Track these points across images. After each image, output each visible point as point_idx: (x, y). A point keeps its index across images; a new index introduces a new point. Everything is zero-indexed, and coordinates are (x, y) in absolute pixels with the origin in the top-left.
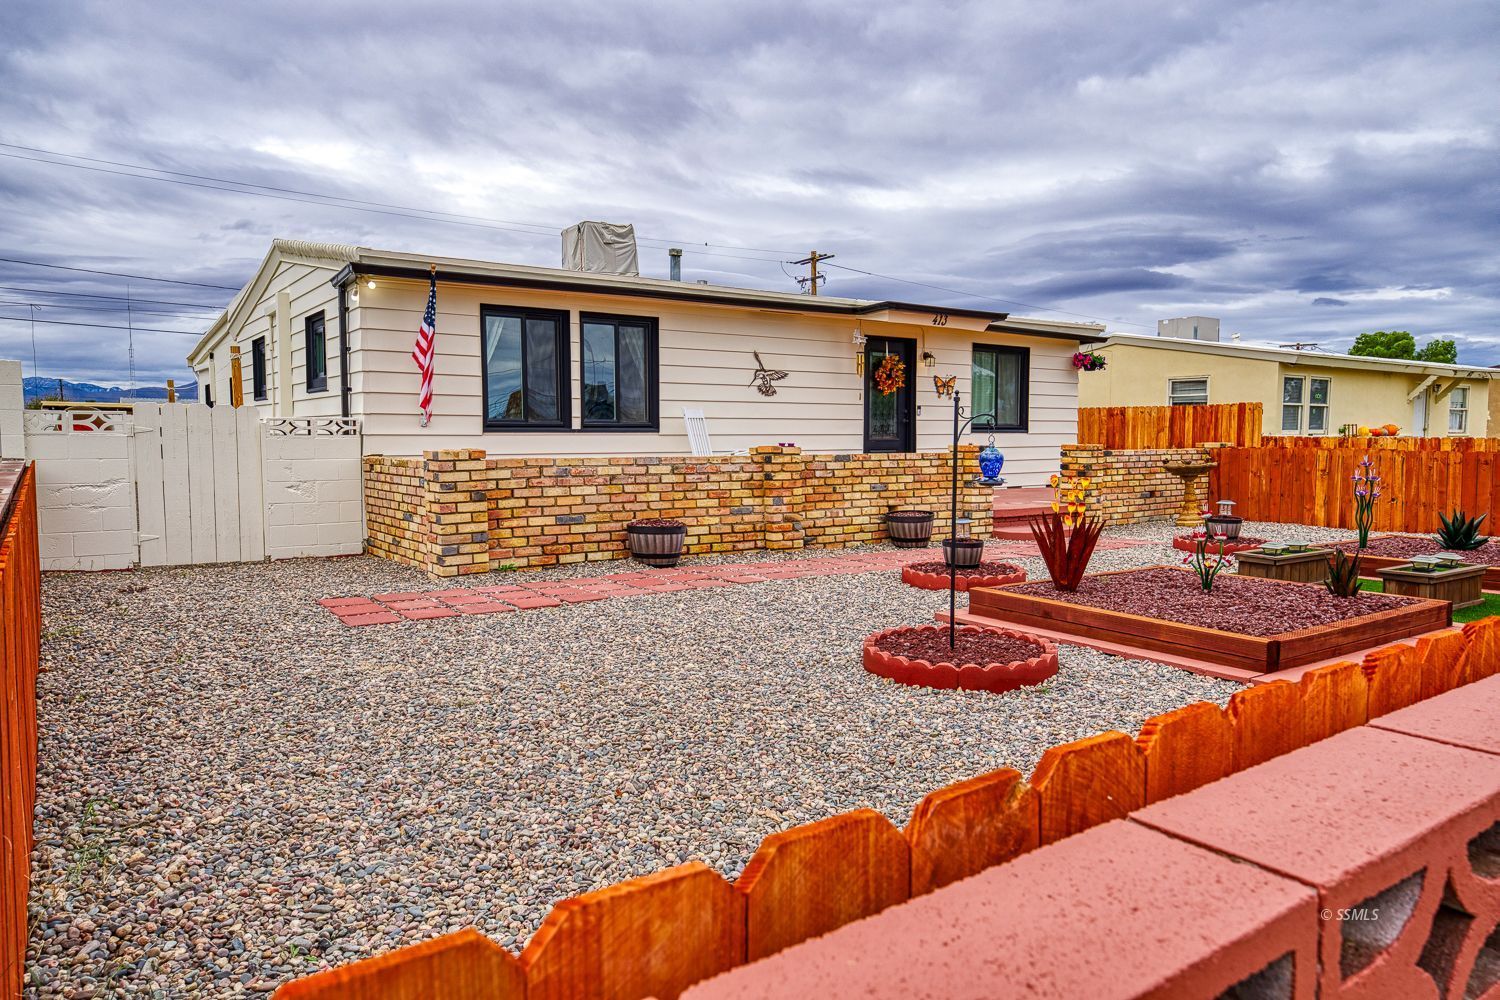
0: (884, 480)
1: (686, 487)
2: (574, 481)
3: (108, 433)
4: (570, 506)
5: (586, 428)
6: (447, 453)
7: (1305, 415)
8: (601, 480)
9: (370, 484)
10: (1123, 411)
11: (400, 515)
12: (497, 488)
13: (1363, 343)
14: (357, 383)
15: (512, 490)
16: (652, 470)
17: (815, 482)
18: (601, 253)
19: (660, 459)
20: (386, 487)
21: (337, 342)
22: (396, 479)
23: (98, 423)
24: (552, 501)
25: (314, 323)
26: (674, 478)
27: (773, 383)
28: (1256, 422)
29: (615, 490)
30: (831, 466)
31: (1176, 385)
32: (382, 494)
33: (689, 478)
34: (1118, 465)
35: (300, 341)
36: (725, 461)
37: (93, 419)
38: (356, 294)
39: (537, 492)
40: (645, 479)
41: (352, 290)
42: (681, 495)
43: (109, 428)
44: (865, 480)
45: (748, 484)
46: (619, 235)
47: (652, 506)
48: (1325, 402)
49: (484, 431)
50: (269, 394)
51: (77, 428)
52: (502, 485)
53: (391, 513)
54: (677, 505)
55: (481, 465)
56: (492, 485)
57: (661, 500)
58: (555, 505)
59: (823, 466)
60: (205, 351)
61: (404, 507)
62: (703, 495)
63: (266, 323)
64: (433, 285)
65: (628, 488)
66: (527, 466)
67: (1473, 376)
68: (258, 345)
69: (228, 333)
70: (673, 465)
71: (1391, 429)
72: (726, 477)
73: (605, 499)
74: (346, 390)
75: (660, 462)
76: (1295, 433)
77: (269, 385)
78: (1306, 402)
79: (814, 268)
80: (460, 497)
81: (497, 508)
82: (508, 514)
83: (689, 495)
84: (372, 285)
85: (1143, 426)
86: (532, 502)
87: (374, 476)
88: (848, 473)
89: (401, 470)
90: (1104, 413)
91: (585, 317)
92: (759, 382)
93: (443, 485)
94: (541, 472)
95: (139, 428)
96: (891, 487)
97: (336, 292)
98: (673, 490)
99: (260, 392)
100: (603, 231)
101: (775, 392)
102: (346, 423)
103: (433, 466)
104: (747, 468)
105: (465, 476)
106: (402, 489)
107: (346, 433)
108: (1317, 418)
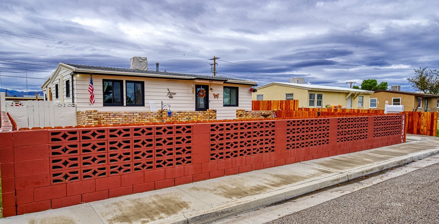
0: (189, 117)
1: (142, 118)
2: (117, 116)
3: (22, 107)
4: (116, 122)
5: (127, 105)
6: (89, 111)
7: (316, 103)
8: (123, 116)
9: (78, 117)
10: (271, 101)
11: (83, 123)
12: (100, 118)
13: (364, 82)
14: (75, 96)
15: (104, 118)
16: (135, 114)
17: (173, 117)
18: (139, 64)
19: (136, 112)
20: (80, 118)
21: (71, 87)
22: (82, 116)
23: (20, 104)
24: (112, 120)
25: (68, 82)
26: (140, 116)
27: (172, 95)
28: (297, 105)
29: (126, 118)
30: (176, 114)
31: (287, 95)
32: (80, 119)
33: (143, 116)
34: (250, 114)
35: (65, 86)
36: (151, 113)
37: (19, 104)
38: (75, 77)
39: (109, 119)
40: (133, 116)
41: (74, 76)
42: (141, 120)
43: (22, 106)
44: (185, 117)
45: (157, 118)
46: (143, 60)
47: (134, 122)
48: (322, 99)
49: (103, 106)
50: (59, 97)
51: (16, 105)
52: (101, 117)
53: (81, 123)
54: (140, 121)
55: (96, 113)
56: (99, 117)
57: (137, 120)
58: (113, 121)
59: (175, 114)
60: (45, 86)
61: (83, 122)
62: (146, 120)
63: (58, 81)
64: (91, 76)
65: (129, 118)
66: (107, 113)
67: (361, 93)
68: (57, 86)
69: (50, 82)
70: (139, 114)
71: (340, 106)
72: (152, 116)
73: (124, 120)
74: (73, 97)
75: (136, 113)
76: (313, 107)
77: (59, 95)
78: (316, 99)
79: (215, 61)
80: (92, 119)
81: (100, 122)
82: (103, 123)
83: (143, 120)
84: (78, 76)
85: (275, 105)
86: (108, 121)
87: (78, 115)
88: (181, 115)
89: (83, 114)
90: (267, 102)
91: (127, 81)
92: (169, 95)
93: (88, 117)
94: (110, 115)
95: (29, 105)
96: (191, 118)
97: (71, 76)
98: (139, 118)
99: (57, 97)
100: (139, 59)
101: (173, 97)
102: (73, 104)
103: (87, 113)
104: (156, 114)
105: (93, 115)
106: (83, 118)
107: (73, 106)
108: (319, 103)
